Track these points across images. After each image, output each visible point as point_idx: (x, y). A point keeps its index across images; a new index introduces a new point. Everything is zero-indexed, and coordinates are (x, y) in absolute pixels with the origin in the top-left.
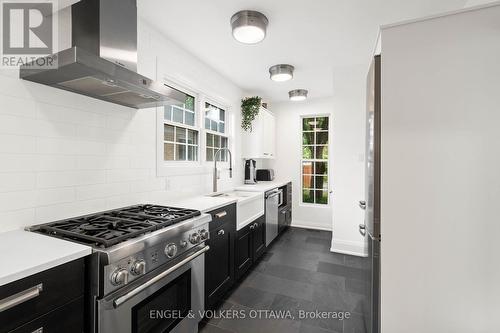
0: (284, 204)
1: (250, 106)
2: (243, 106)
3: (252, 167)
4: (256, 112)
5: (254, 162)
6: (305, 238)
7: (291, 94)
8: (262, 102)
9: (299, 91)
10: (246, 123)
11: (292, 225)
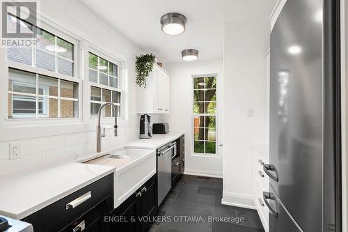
0: (178, 155)
1: (144, 63)
2: (137, 63)
3: (146, 122)
4: (150, 68)
5: (149, 117)
6: (197, 187)
7: (184, 53)
8: (156, 60)
9: (191, 50)
10: (140, 79)
11: (185, 173)
